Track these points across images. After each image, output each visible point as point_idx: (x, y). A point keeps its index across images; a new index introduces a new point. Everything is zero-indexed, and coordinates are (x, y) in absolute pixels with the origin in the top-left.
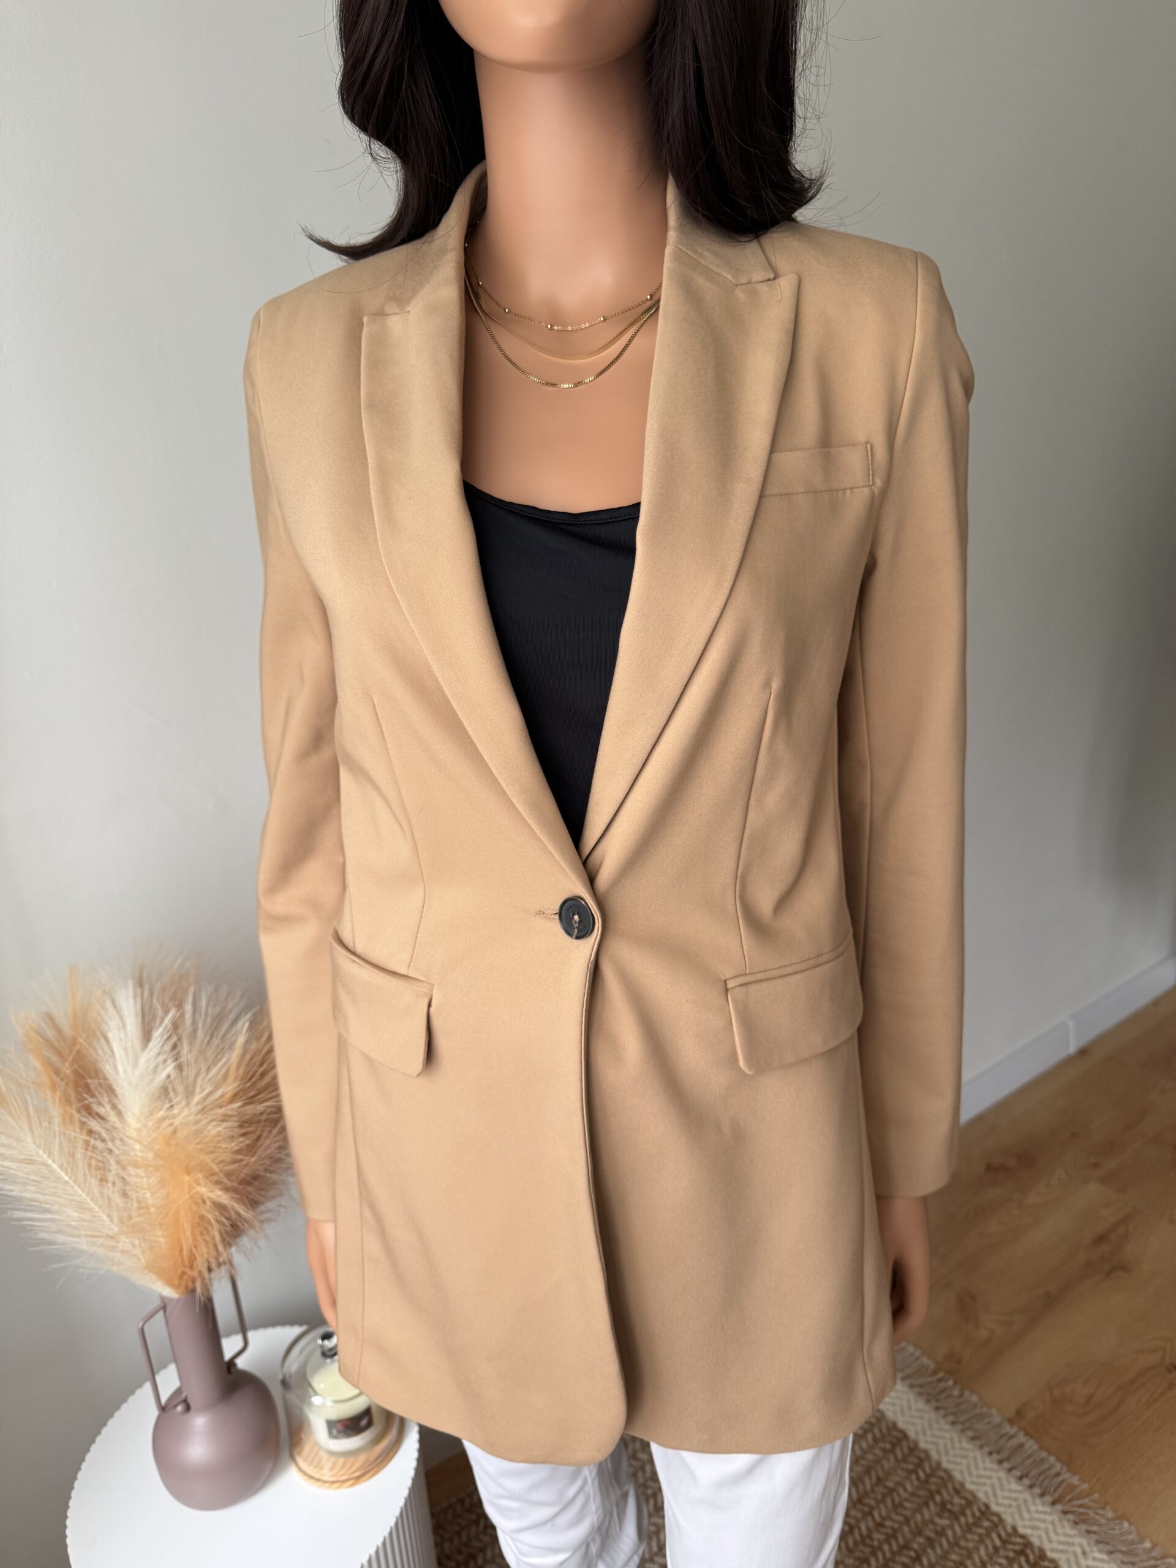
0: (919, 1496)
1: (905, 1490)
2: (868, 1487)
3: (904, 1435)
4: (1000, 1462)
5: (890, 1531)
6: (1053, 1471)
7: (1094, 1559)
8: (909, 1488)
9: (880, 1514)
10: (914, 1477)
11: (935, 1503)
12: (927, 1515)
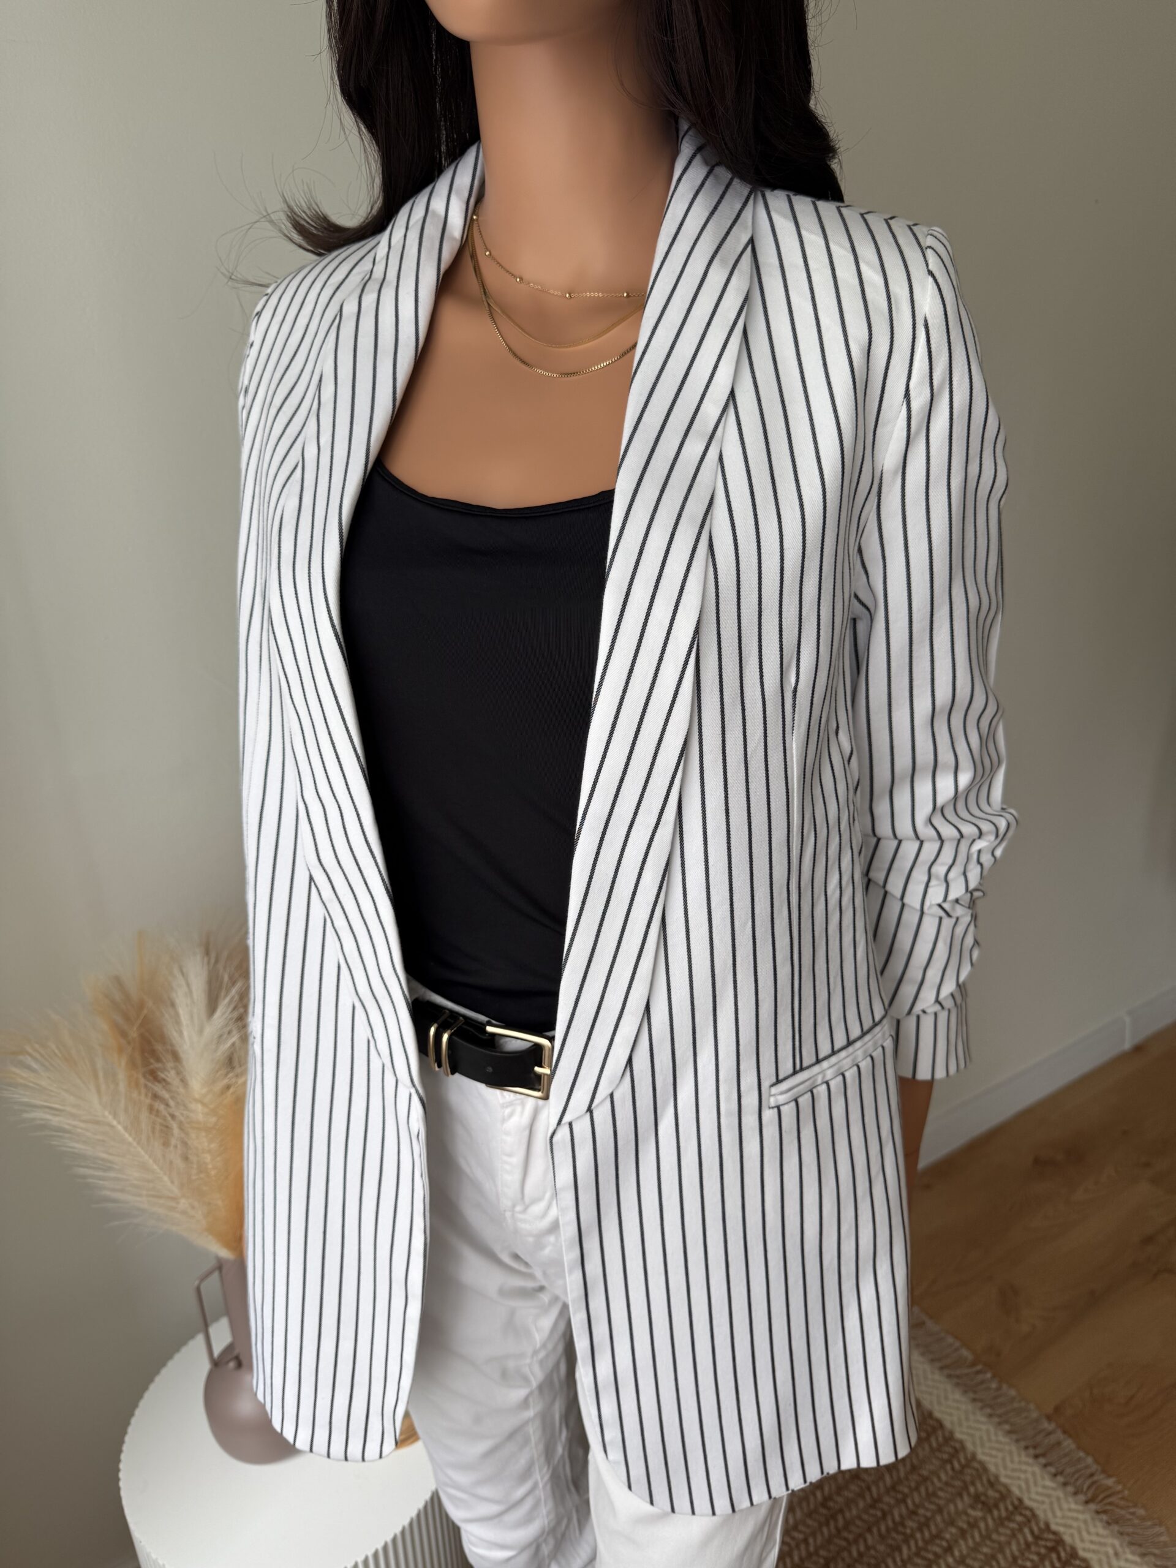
0: (953, 1486)
1: (939, 1479)
2: (902, 1474)
3: (941, 1425)
4: (1036, 1457)
5: (922, 1520)
6: (1089, 1471)
7: (1127, 1560)
8: (943, 1477)
11: (969, 1494)
12: (960, 1506)
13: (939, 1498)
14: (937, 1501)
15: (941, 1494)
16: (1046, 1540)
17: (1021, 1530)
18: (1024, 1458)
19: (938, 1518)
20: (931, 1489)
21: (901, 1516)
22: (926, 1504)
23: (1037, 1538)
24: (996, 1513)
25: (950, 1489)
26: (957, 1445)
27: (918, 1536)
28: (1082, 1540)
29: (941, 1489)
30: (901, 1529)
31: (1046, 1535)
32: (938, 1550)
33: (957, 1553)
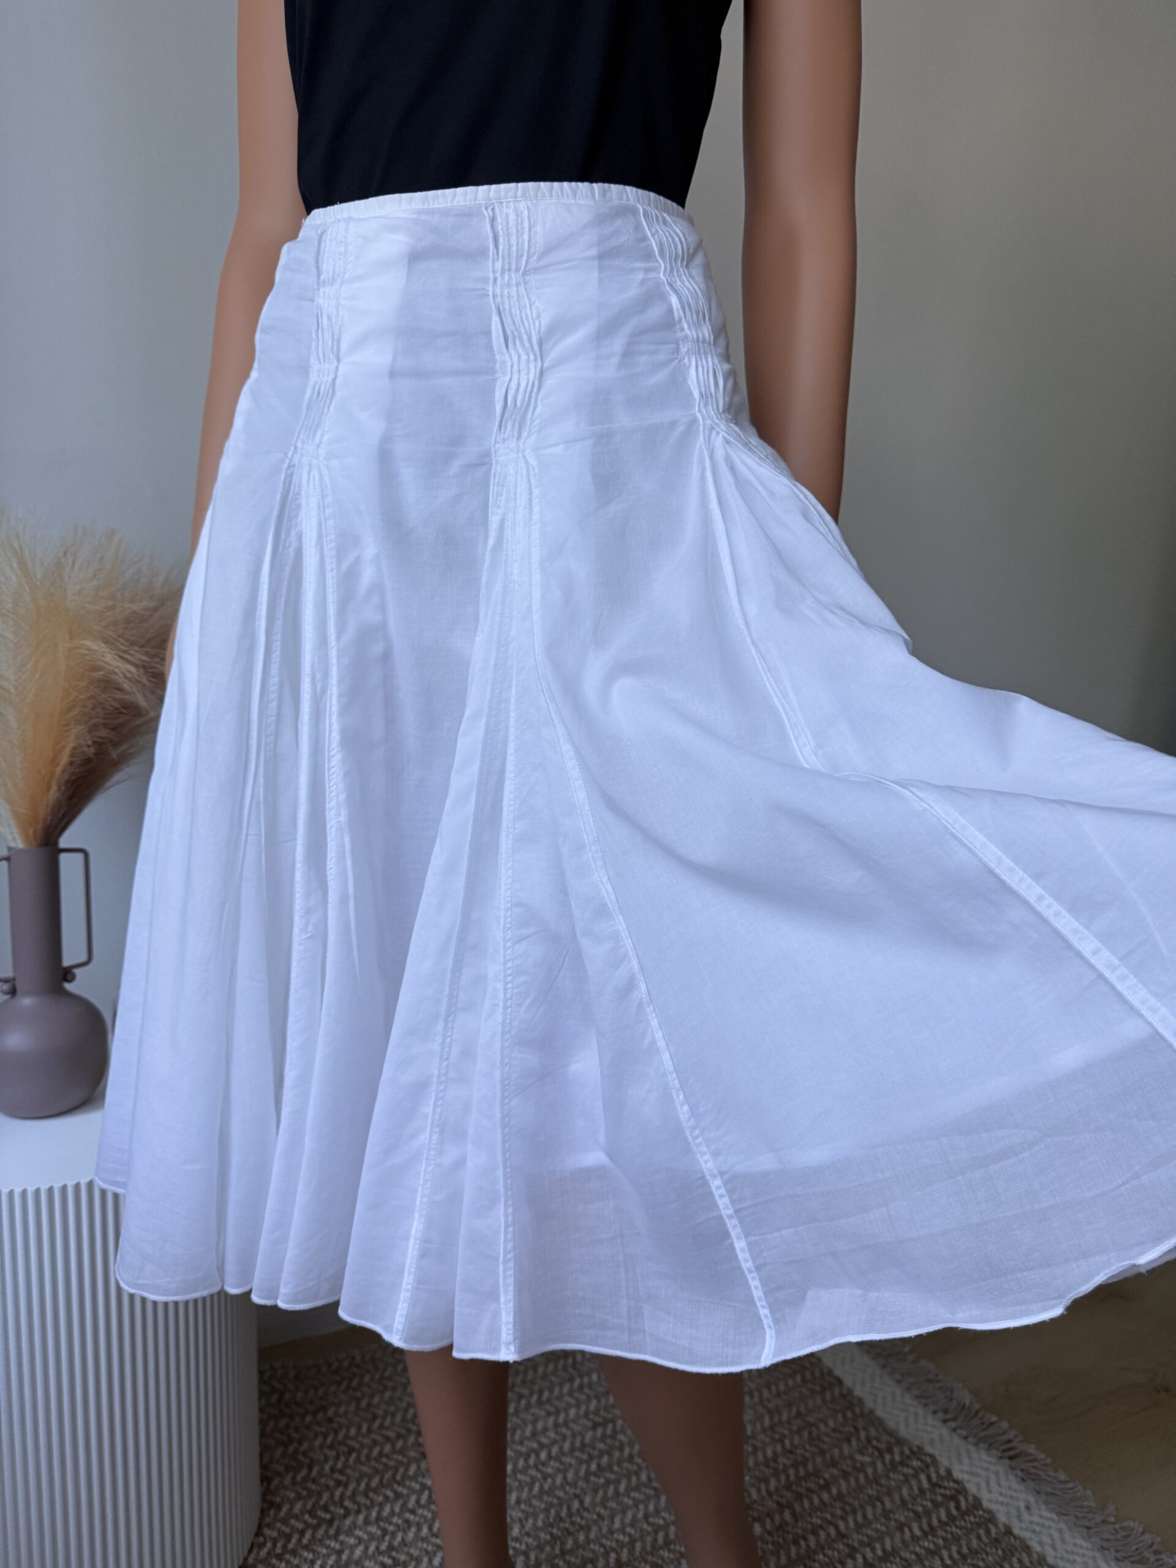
0: (841, 1432)
1: (826, 1425)
2: (785, 1417)
3: (840, 1382)
4: (945, 1421)
5: (799, 1458)
6: (1005, 1438)
7: (1041, 1516)
8: (831, 1424)
9: (792, 1443)
10: (840, 1416)
11: (858, 1439)
12: (846, 1450)
13: (824, 1442)
14: (821, 1444)
15: (825, 1439)
16: (945, 1488)
17: (916, 1476)
18: (930, 1420)
19: (819, 1459)
20: (815, 1434)
21: (774, 1452)
22: (808, 1447)
23: (934, 1485)
24: (887, 1457)
25: (838, 1435)
26: (855, 1401)
27: (791, 1472)
28: (990, 1492)
29: (827, 1435)
30: (772, 1464)
31: (946, 1483)
32: (813, 1486)
33: (834, 1490)
